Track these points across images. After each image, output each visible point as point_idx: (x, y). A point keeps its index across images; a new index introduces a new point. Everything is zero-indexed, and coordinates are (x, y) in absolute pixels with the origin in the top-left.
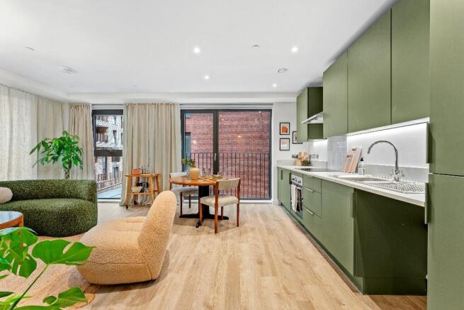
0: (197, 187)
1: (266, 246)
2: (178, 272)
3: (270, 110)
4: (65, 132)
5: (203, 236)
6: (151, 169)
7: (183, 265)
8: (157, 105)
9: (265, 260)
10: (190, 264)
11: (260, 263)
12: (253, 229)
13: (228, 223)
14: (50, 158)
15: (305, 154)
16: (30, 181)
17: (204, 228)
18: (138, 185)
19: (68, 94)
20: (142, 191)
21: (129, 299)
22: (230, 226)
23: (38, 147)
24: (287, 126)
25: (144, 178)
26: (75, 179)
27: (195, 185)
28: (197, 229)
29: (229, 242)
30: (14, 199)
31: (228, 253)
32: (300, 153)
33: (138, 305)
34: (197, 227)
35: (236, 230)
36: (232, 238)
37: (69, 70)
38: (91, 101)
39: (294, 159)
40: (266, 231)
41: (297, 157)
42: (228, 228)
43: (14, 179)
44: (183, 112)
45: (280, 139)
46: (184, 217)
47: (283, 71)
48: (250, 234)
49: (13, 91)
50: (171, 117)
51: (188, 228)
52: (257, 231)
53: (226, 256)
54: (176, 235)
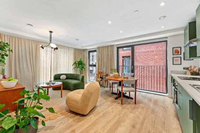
0: (118, 81)
1: (144, 119)
2: (95, 116)
3: (166, 41)
4: (80, 59)
5: (115, 104)
7: (99, 113)
8: (108, 47)
9: (138, 126)
10: (101, 114)
11: (134, 127)
12: (143, 108)
13: (131, 101)
14: (77, 67)
15: (195, 67)
17: (119, 101)
18: (100, 78)
19: (82, 47)
20: (101, 80)
21: (75, 118)
22: (131, 103)
23: (74, 63)
24: (179, 49)
25: (103, 75)
27: (117, 81)
28: (115, 100)
29: (125, 110)
30: (66, 79)
31: (120, 116)
32: (191, 67)
33: (75, 122)
34: (115, 99)
35: (133, 106)
36: (128, 109)
37: (77, 40)
38: (88, 48)
39: (185, 70)
40: (151, 111)
41: (187, 69)
42: (129, 104)
44: (118, 48)
45: (173, 57)
46: (113, 93)
47: (162, 18)
48: (139, 110)
49: (69, 48)
50: (112, 51)
51: (112, 99)
52: (145, 110)
53: (118, 117)
54: (105, 100)
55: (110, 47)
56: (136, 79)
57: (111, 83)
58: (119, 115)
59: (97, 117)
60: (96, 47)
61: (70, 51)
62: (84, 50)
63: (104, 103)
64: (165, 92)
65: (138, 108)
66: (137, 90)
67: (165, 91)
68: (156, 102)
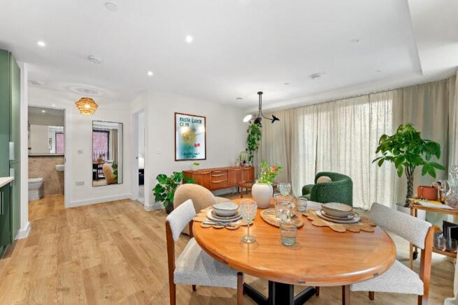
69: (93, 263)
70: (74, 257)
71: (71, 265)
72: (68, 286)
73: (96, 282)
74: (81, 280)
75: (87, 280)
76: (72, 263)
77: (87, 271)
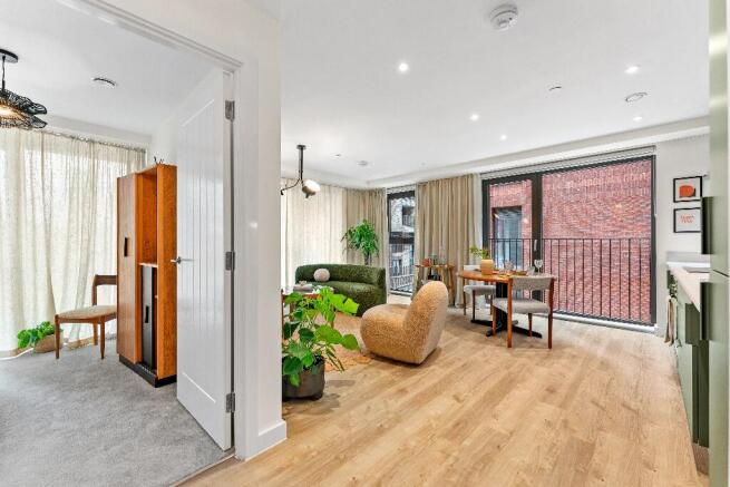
0: (493, 287)
1: (579, 379)
2: (442, 367)
3: (652, 158)
4: (365, 221)
6: (443, 260)
8: (451, 180)
10: (458, 365)
11: (551, 391)
13: (537, 342)
14: (354, 245)
16: (342, 266)
17: (499, 339)
18: (429, 277)
19: (368, 182)
22: (537, 345)
23: (346, 235)
24: (695, 183)
25: (437, 270)
26: (373, 266)
28: (486, 338)
29: (522, 360)
30: (331, 279)
31: (511, 369)
33: (399, 376)
34: (488, 336)
36: (529, 357)
37: (364, 164)
38: (386, 186)
40: (598, 363)
42: (531, 347)
43: (332, 262)
44: (486, 185)
45: (675, 210)
46: (476, 322)
47: (635, 98)
48: (564, 361)
49: (332, 189)
50: (467, 192)
51: (476, 334)
52: (580, 362)
53: (506, 372)
54: (456, 338)
55: (459, 180)
56: (547, 275)
57: (470, 292)
58: (508, 368)
59: (448, 371)
60: (413, 183)
61: (333, 195)
62: (374, 193)
63: (456, 343)
64: (649, 321)
65: (559, 357)
66: (554, 315)
67: (646, 318)
68: (614, 347)
69: (547, 410)
70: (563, 438)
71: (576, 428)
72: (591, 405)
73: (563, 391)
74: (574, 403)
75: (568, 397)
76: (574, 431)
77: (563, 406)
